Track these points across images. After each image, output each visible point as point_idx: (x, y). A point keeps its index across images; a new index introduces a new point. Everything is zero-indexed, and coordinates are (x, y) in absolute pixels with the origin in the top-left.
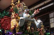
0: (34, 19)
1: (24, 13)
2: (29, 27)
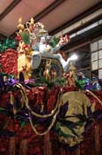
0: (59, 55)
1: (41, 43)
2: (47, 71)
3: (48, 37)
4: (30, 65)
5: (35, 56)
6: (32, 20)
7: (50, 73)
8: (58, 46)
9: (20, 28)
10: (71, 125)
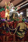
0: (17, 12)
1: (12, 9)
3: (14, 7)
4: (9, 15)
5: (10, 13)
6: (9, 2)
7: (15, 17)
8: (17, 10)
9: (6, 5)
10: (21, 32)
